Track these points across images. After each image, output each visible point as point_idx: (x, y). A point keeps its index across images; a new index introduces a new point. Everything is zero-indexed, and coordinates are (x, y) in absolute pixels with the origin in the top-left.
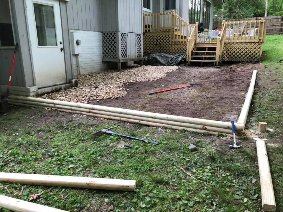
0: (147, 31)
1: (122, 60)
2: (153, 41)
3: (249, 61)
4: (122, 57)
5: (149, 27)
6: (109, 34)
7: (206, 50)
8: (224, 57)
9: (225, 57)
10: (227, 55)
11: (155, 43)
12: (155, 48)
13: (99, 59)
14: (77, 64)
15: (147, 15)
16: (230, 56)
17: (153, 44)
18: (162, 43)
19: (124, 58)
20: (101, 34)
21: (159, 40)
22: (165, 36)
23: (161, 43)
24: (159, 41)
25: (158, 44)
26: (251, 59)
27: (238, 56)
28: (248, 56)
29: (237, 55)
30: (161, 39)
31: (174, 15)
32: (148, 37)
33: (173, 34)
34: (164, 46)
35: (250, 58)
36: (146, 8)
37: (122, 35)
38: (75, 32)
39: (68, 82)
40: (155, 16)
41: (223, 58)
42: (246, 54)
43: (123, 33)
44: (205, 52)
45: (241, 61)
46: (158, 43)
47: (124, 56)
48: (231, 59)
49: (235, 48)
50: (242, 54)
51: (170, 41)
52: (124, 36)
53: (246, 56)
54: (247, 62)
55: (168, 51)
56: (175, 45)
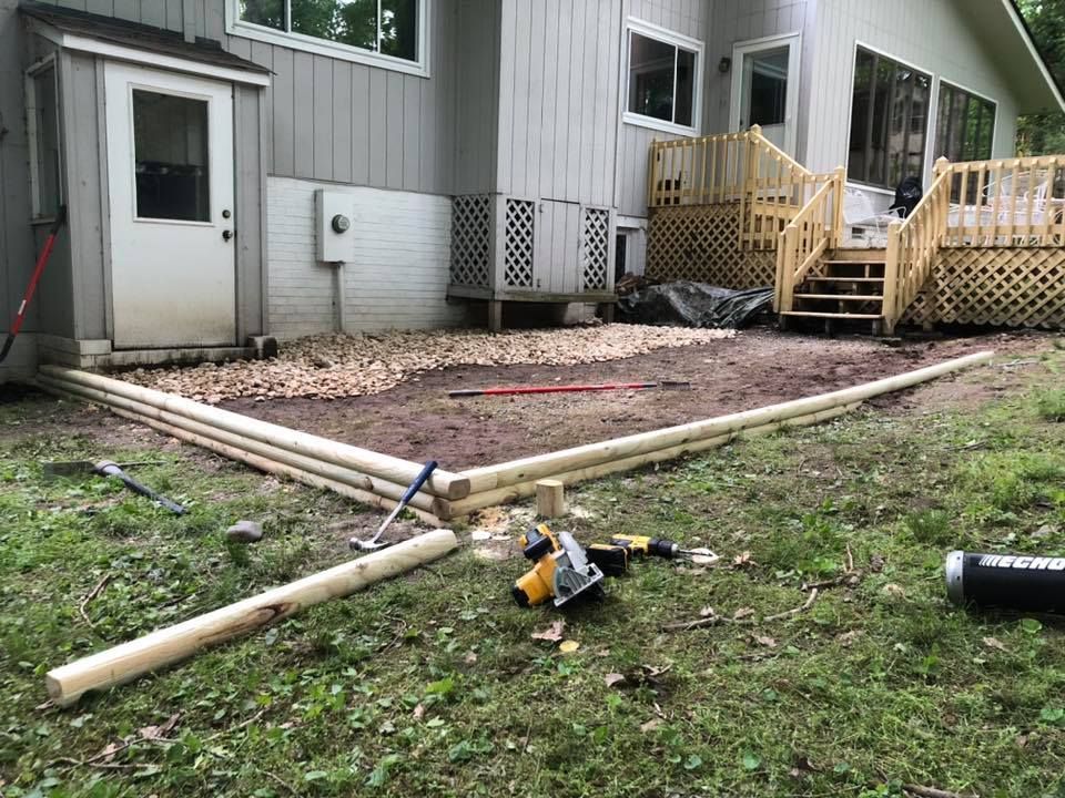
0: (663, 201)
1: (508, 293)
2: (682, 239)
3: (1045, 325)
4: (511, 283)
5: (668, 188)
6: (472, 204)
7: (864, 276)
8: (941, 307)
9: (946, 304)
10: (954, 297)
11: (686, 245)
12: (685, 264)
13: (432, 287)
14: (334, 297)
15: (665, 145)
16: (965, 301)
17: (681, 251)
18: (710, 245)
19: (517, 287)
20: (448, 202)
21: (701, 233)
22: (723, 220)
23: (705, 245)
24: (700, 239)
25: (695, 251)
26: (1054, 316)
27: (998, 302)
28: (1040, 303)
29: (996, 297)
30: (706, 233)
31: (757, 142)
32: (664, 223)
33: (747, 215)
34: (715, 257)
35: (1048, 311)
36: (670, 120)
37: (512, 209)
38: (330, 191)
39: (242, 341)
40: (710, 143)
41: (938, 311)
42: (1032, 295)
43: (518, 202)
44: (851, 282)
45: (1009, 323)
46: (695, 244)
47: (517, 282)
48: (969, 312)
49: (984, 271)
50: (1015, 294)
51: (737, 239)
52: (523, 210)
53: (1033, 303)
54: (1039, 328)
55: (730, 275)
56: (756, 254)
